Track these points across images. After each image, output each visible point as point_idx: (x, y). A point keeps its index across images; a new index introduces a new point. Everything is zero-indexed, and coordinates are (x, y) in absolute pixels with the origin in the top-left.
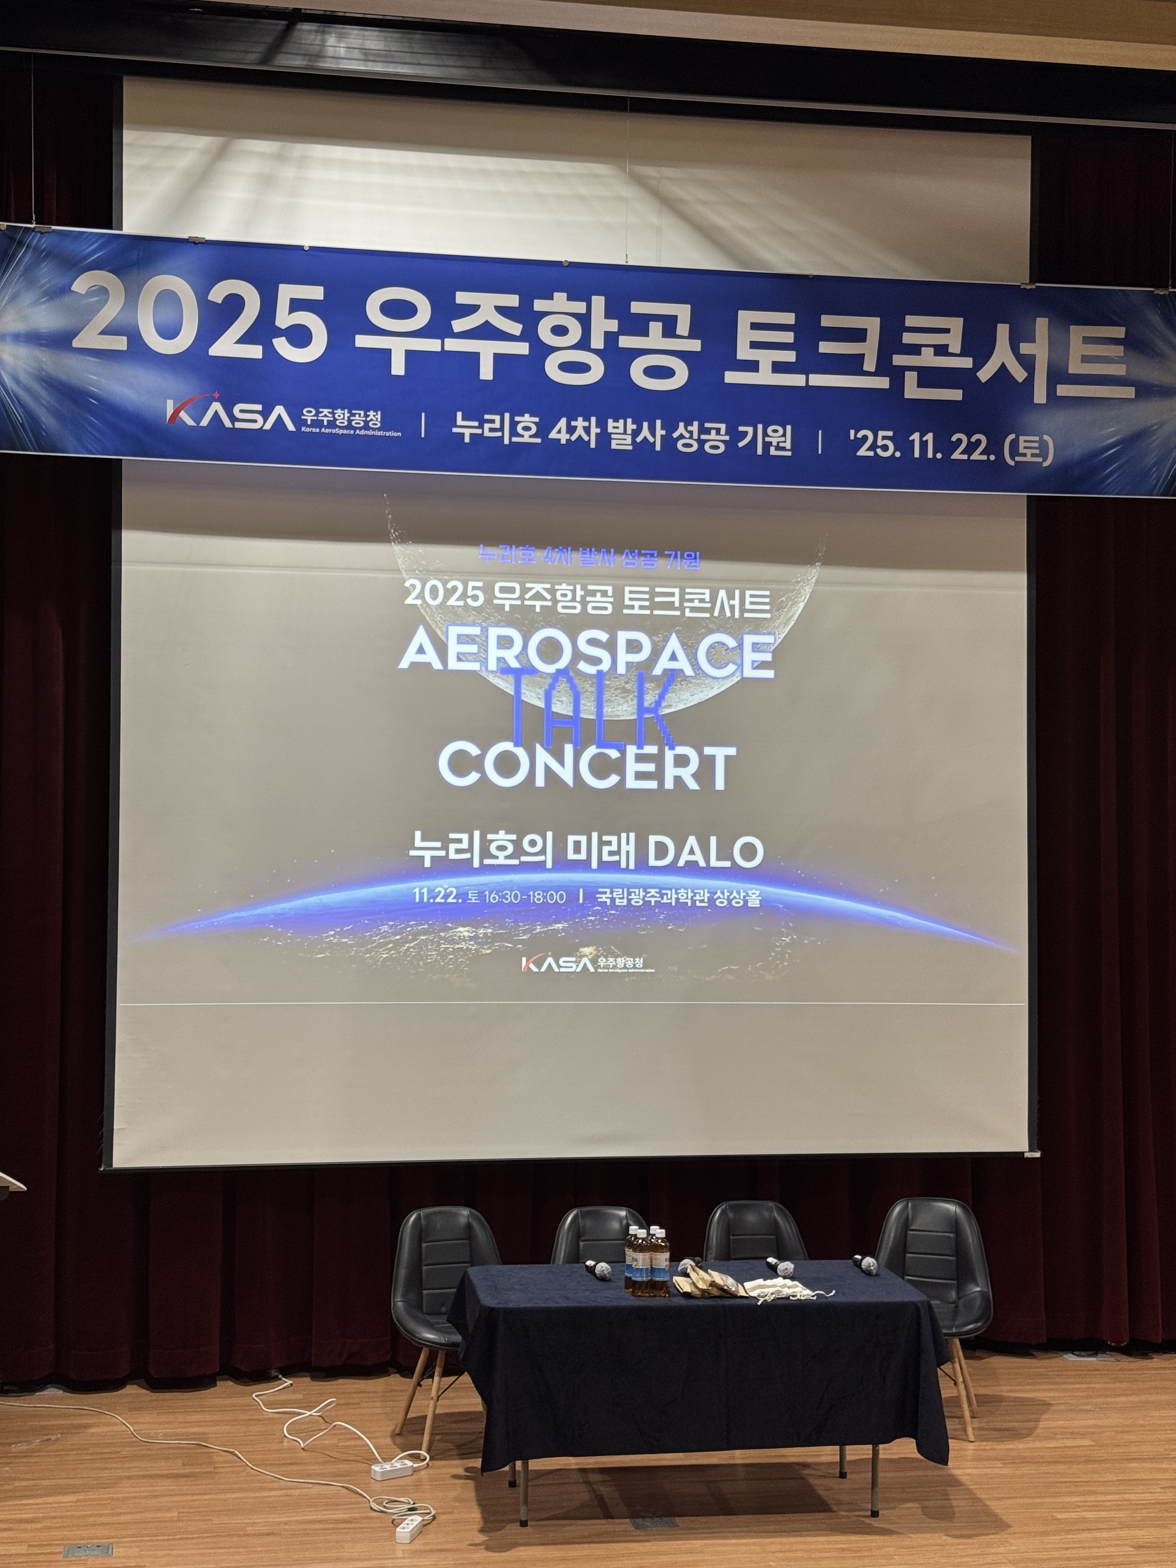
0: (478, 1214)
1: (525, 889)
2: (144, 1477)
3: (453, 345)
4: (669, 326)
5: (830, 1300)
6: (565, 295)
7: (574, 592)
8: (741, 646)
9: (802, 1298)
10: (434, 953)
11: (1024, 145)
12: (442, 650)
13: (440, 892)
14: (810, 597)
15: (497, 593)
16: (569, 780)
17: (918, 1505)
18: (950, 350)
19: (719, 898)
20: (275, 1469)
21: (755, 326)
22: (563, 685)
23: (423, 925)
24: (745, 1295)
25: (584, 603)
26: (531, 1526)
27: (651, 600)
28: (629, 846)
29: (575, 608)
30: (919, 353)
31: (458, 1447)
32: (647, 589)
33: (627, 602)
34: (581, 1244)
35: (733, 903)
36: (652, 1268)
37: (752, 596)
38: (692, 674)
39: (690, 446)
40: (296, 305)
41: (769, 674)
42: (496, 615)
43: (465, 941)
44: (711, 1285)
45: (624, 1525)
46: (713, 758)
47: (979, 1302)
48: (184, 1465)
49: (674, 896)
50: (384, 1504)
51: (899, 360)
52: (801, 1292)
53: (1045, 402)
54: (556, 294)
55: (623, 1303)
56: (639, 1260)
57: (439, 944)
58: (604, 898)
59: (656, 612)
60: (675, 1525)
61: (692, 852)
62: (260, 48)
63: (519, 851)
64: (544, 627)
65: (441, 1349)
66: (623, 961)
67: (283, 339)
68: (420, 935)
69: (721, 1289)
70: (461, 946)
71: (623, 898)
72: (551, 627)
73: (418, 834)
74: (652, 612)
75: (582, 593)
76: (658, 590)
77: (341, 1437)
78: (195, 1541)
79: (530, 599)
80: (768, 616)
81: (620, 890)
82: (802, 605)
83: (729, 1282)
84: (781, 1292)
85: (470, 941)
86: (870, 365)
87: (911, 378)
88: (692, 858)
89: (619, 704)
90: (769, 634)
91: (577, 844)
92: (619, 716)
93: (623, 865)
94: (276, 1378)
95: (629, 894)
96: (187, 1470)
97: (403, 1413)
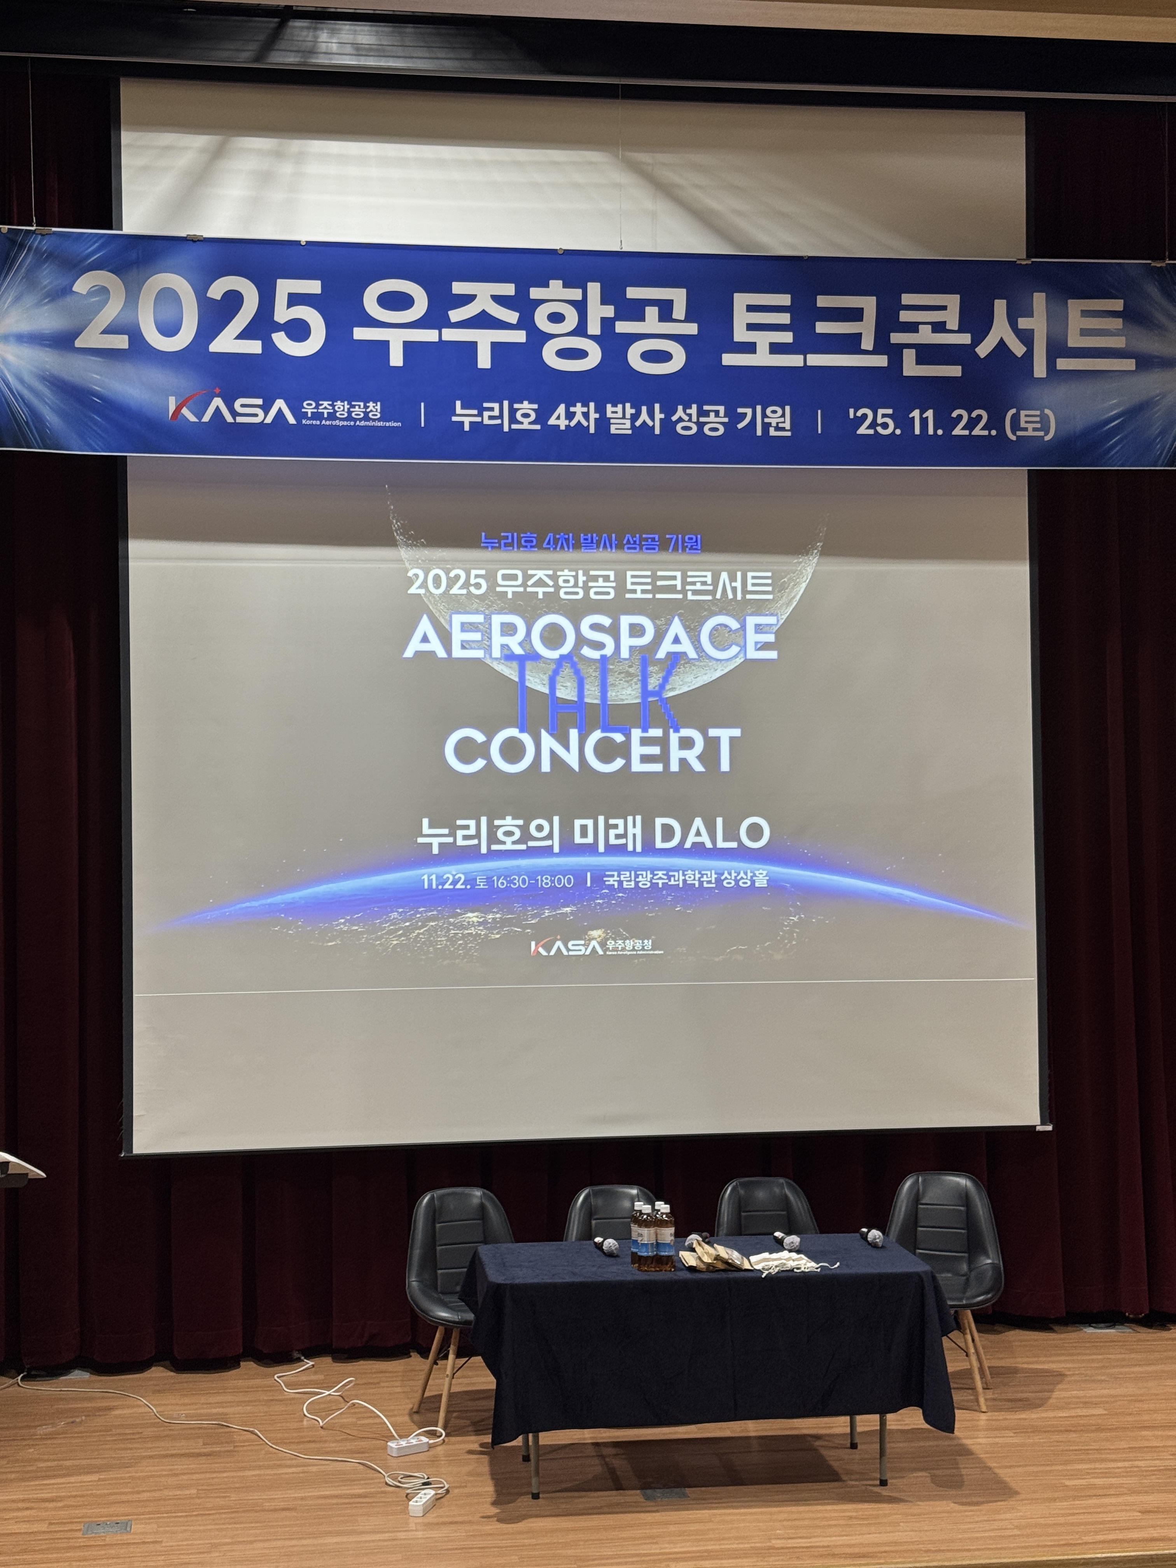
0: (491, 1194)
1: (533, 874)
2: (166, 1456)
3: (450, 335)
4: (665, 310)
5: (834, 1272)
6: (561, 282)
7: (576, 578)
8: (743, 627)
9: (806, 1270)
10: (443, 939)
11: (1018, 121)
12: (446, 638)
13: (448, 878)
14: (812, 576)
15: (500, 581)
16: (575, 766)
17: (927, 1474)
18: (948, 327)
19: (726, 878)
20: (294, 1447)
21: (751, 308)
22: (567, 671)
23: (432, 911)
24: (750, 1268)
25: (586, 588)
26: (543, 1498)
27: (653, 583)
28: (635, 828)
29: (577, 593)
30: (917, 331)
31: (474, 1424)
32: (649, 573)
33: (629, 587)
34: (594, 1222)
35: (741, 883)
36: (657, 1242)
37: (754, 578)
38: (696, 657)
39: (689, 428)
40: (294, 300)
41: (773, 655)
42: (499, 602)
43: (474, 926)
44: (715, 1260)
45: (635, 1496)
46: (718, 739)
47: (990, 1273)
48: (204, 1444)
49: (682, 878)
50: (399, 1479)
51: (896, 338)
52: (805, 1264)
53: (1045, 376)
54: (551, 282)
55: (629, 1278)
56: (644, 1235)
57: (449, 930)
58: (611, 881)
59: (658, 596)
60: (685, 1496)
61: (698, 834)
62: (254, 47)
63: (526, 836)
64: (546, 613)
65: (458, 1327)
66: (632, 943)
67: (283, 333)
68: (430, 922)
69: (726, 1262)
70: (470, 931)
71: (630, 881)
72: (554, 613)
73: (425, 822)
74: (654, 596)
75: (585, 578)
76: (660, 573)
77: (360, 1416)
78: (211, 1517)
79: (533, 585)
80: (770, 597)
81: (628, 873)
82: (804, 585)
83: (735, 1256)
84: (785, 1264)
85: (479, 926)
86: (867, 343)
87: (909, 356)
88: (698, 839)
89: (623, 688)
90: (772, 615)
91: (584, 828)
92: (623, 700)
93: (630, 848)
94: (299, 1360)
95: (637, 876)
96: (208, 1450)
97: (420, 1392)
